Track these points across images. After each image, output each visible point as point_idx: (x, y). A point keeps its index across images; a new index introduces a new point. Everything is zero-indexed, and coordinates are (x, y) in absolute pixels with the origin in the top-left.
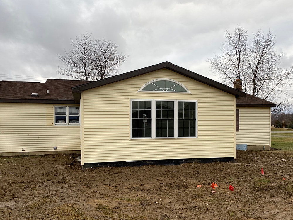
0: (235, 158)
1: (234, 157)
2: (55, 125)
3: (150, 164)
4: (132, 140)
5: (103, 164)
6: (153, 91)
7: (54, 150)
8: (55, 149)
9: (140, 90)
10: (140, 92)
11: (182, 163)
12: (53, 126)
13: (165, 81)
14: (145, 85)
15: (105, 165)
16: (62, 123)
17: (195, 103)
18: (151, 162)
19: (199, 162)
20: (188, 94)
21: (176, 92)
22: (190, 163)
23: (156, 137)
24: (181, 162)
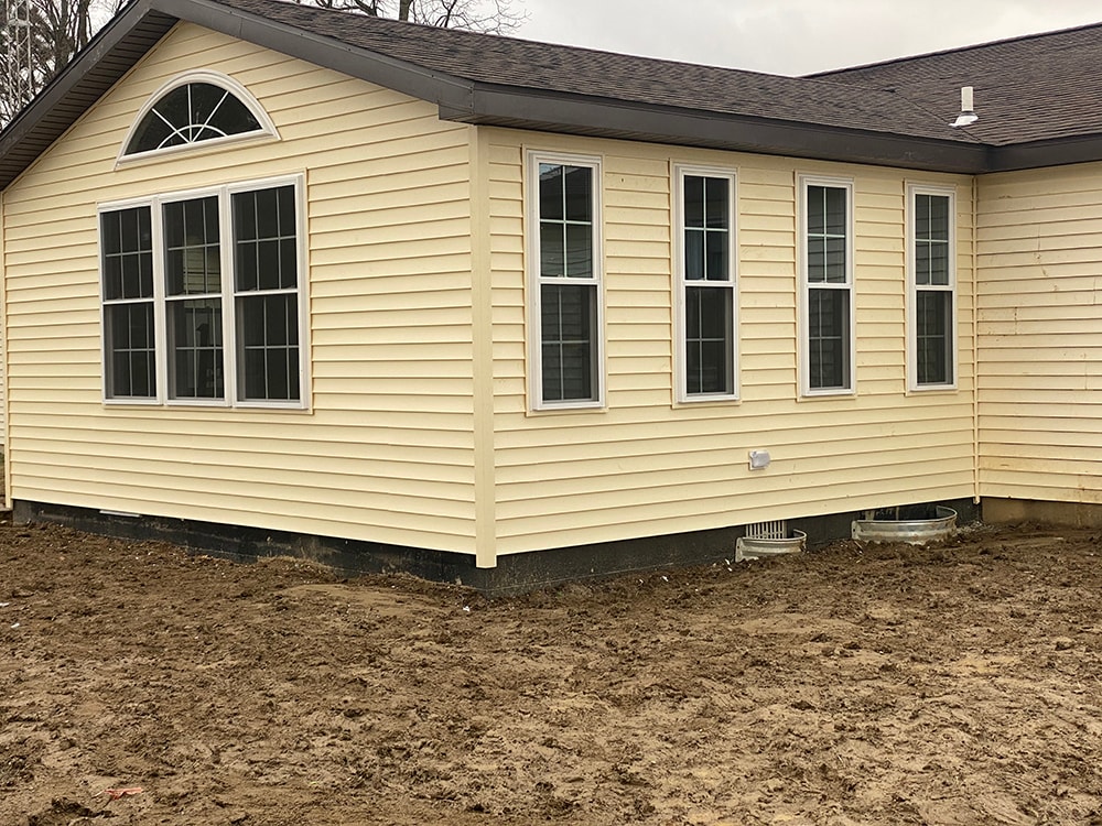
1: (474, 557)
4: (108, 407)
5: (53, 513)
6: (158, 150)
9: (121, 153)
10: (122, 167)
11: (264, 554)
13: (191, 84)
14: (133, 125)
15: (57, 517)
18: (165, 528)
20: (268, 140)
21: (226, 138)
24: (259, 544)
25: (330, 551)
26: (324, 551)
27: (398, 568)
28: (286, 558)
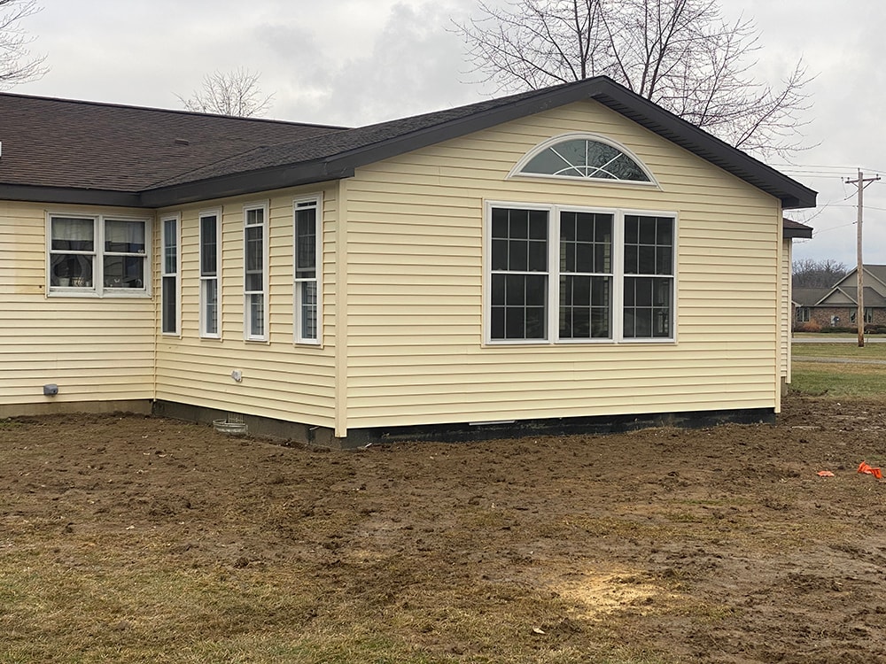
0: (778, 410)
1: (774, 408)
2: (52, 294)
3: (541, 432)
4: (489, 347)
5: (402, 434)
6: (554, 176)
7: (44, 399)
8: (51, 392)
9: (517, 170)
10: (516, 179)
11: (632, 430)
12: (41, 299)
13: (589, 141)
14: (532, 153)
15: (408, 437)
16: (71, 285)
17: (671, 220)
18: (541, 426)
19: (679, 424)
20: (654, 190)
21: (619, 180)
22: (655, 428)
23: (560, 337)
24: (628, 424)
25: (682, 420)
26: (678, 420)
27: (726, 421)
28: (651, 429)
